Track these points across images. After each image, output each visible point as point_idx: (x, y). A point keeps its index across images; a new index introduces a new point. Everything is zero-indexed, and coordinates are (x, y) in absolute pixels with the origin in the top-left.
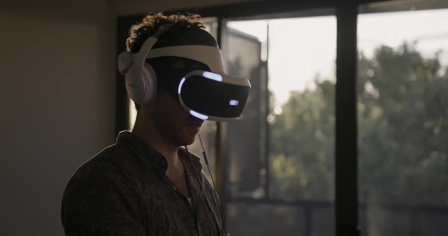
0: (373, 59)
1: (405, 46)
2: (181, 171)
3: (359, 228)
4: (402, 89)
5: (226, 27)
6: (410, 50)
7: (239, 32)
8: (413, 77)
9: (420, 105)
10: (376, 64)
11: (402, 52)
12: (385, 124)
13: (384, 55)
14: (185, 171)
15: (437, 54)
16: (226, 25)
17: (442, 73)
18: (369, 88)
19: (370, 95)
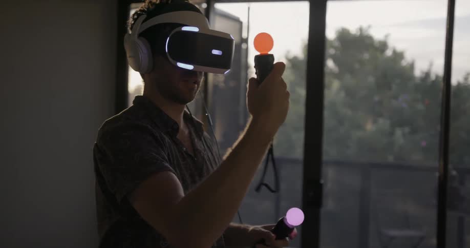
0: (335, 39)
1: (361, 29)
2: (187, 132)
3: (322, 181)
4: (357, 66)
5: (214, 8)
6: (365, 33)
7: (223, 12)
8: (366, 56)
9: (371, 80)
10: (337, 44)
11: (359, 34)
12: (343, 94)
13: (344, 36)
14: (190, 133)
15: (387, 36)
16: (213, 6)
17: (389, 53)
18: (330, 64)
19: (331, 70)
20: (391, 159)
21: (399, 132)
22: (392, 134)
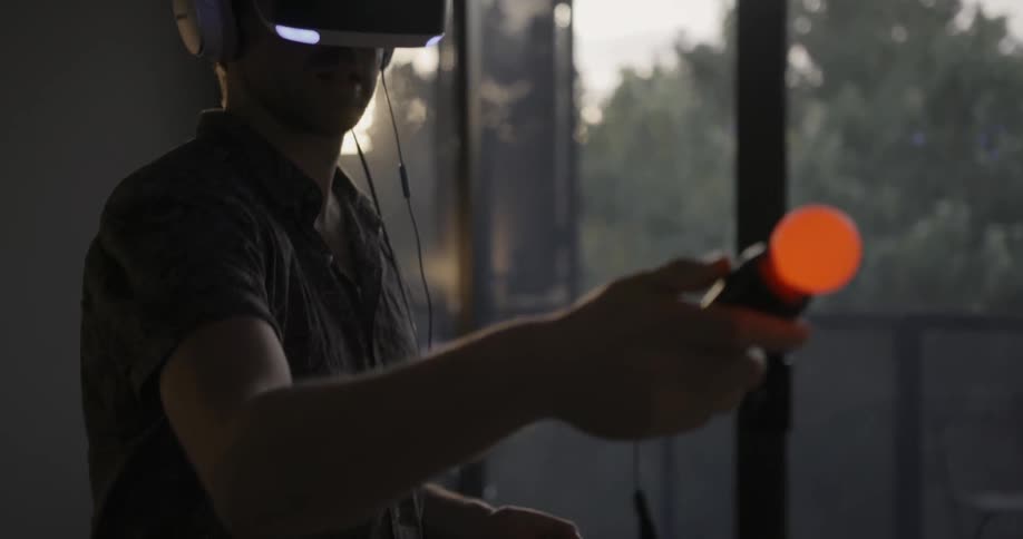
8: (899, 34)
9: (914, 99)
12: (834, 142)
17: (964, 21)
18: (799, 59)
19: (803, 77)
20: (976, 307)
21: (996, 238)
22: (976, 241)
